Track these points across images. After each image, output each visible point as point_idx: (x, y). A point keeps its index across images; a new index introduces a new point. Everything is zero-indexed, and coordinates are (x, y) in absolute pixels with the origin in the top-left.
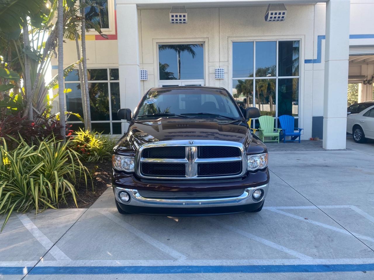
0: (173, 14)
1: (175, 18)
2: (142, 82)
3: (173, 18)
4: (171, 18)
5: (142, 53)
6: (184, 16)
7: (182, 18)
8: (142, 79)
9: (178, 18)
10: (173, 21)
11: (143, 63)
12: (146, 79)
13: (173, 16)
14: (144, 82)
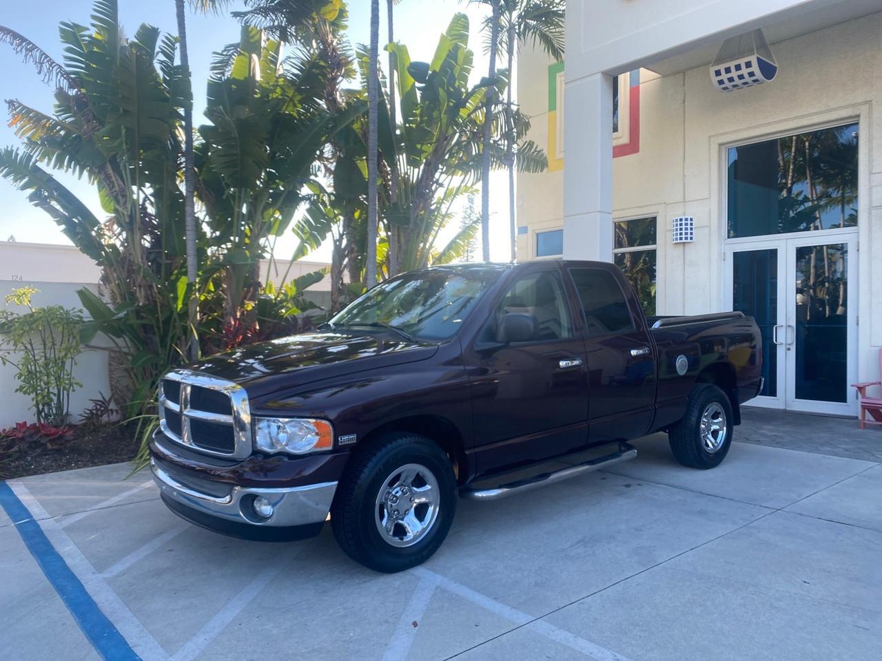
0: (717, 68)
1: (724, 76)
2: (681, 247)
3: (719, 78)
4: (715, 79)
5: (685, 176)
6: (748, 65)
7: (744, 71)
8: (677, 239)
9: (734, 74)
10: (723, 86)
11: (684, 201)
12: (686, 238)
13: (718, 73)
14: (686, 246)
